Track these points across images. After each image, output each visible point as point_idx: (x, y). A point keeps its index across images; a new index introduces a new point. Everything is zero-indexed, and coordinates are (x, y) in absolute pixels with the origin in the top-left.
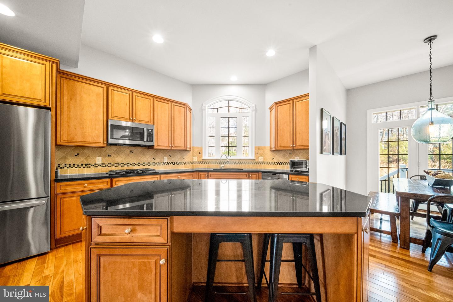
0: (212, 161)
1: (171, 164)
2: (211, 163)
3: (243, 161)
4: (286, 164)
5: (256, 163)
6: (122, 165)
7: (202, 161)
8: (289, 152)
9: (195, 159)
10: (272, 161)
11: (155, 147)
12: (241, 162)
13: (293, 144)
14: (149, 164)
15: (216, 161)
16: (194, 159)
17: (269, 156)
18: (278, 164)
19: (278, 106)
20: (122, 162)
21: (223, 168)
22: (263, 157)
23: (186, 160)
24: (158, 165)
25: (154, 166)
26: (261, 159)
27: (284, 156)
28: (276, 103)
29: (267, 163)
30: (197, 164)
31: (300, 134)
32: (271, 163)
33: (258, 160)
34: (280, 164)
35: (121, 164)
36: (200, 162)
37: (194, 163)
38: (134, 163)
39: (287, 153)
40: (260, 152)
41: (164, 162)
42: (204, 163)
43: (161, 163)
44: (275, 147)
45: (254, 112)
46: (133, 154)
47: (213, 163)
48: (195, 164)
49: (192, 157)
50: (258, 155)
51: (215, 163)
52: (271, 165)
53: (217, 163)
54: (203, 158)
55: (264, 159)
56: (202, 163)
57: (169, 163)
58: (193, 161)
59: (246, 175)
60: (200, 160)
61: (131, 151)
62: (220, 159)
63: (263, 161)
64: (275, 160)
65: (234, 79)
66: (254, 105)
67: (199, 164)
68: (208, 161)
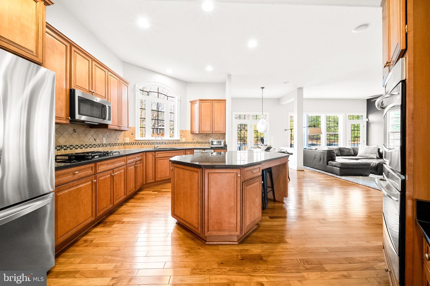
0: (145, 142)
1: (109, 146)
2: (144, 144)
3: (171, 142)
4: (203, 143)
5: (181, 143)
6: (64, 148)
7: (135, 142)
8: (205, 135)
9: (128, 140)
10: (192, 141)
11: (110, 127)
12: (170, 142)
13: (212, 130)
14: (91, 146)
15: (149, 142)
16: (126, 140)
17: (190, 138)
18: (197, 143)
19: (202, 103)
20: (65, 144)
21: (157, 148)
22: (185, 138)
23: (120, 141)
24: (98, 147)
25: (95, 148)
26: (184, 140)
27: (202, 137)
28: (200, 100)
29: (188, 143)
30: (129, 145)
31: (216, 123)
32: (191, 143)
33: (182, 141)
34: (199, 143)
35: (65, 146)
36: (132, 143)
37: (126, 144)
38: (77, 145)
39: (204, 136)
40: (183, 134)
41: (104, 143)
42: (136, 144)
43: (101, 144)
44: (199, 131)
45: (179, 102)
46: (76, 133)
47: (146, 144)
48: (127, 146)
49: (124, 139)
50: (182, 136)
51: (148, 144)
52: (192, 144)
53: (149, 144)
54: (136, 139)
55: (186, 140)
56: (134, 144)
57: (107, 144)
58: (125, 142)
59: (184, 152)
60: (133, 141)
61: (74, 130)
62: (154, 140)
63: (185, 141)
64: (194, 141)
65: (169, 71)
66: (179, 96)
67: (131, 146)
68: (141, 142)
